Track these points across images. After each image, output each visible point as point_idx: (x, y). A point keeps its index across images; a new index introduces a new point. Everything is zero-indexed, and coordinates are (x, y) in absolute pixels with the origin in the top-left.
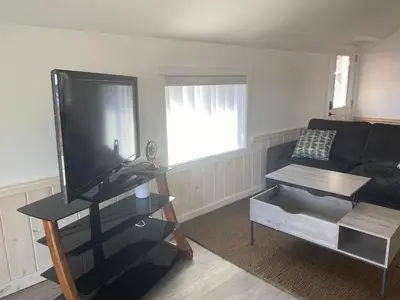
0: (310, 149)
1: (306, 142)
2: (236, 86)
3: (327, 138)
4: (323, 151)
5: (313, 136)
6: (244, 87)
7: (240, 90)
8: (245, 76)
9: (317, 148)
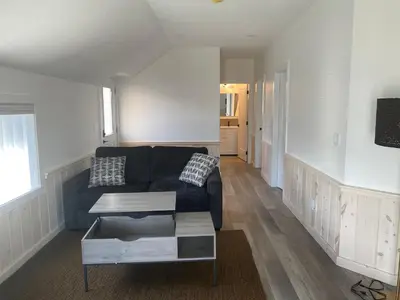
0: (107, 177)
1: (101, 170)
2: (24, 117)
3: (119, 164)
4: (119, 176)
5: (107, 164)
6: (31, 117)
7: (28, 120)
8: (33, 105)
9: (114, 174)
